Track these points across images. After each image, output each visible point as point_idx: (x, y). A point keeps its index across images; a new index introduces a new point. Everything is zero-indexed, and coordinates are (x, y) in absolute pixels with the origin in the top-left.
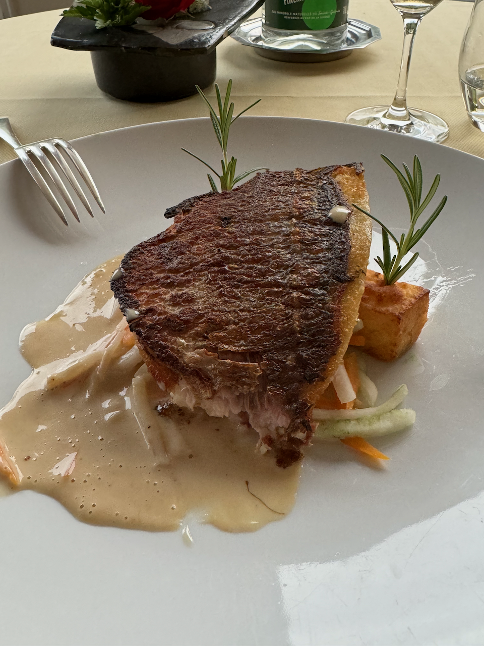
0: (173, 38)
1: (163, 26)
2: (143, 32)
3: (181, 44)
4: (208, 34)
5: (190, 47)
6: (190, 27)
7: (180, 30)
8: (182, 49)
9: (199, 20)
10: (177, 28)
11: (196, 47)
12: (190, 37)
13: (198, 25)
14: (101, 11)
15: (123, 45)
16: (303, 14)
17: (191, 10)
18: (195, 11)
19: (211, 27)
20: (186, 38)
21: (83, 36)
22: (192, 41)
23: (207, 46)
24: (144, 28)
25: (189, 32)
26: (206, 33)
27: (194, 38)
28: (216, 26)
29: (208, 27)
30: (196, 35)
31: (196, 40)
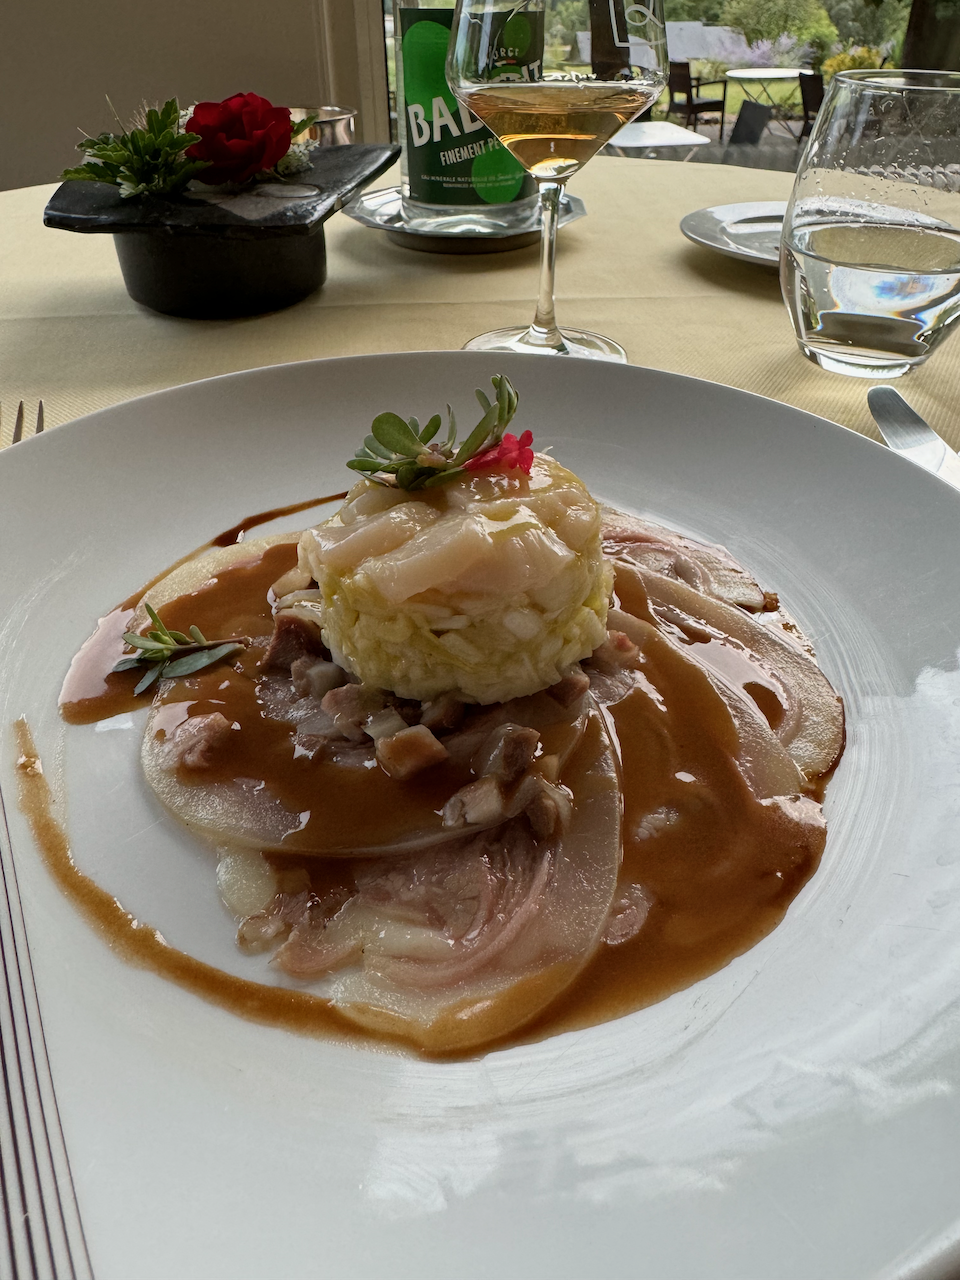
0: (251, 210)
1: (233, 194)
2: (202, 203)
3: (265, 219)
4: (308, 204)
5: (280, 224)
6: (279, 194)
7: (263, 199)
8: (266, 227)
9: (294, 184)
10: (258, 195)
11: (289, 224)
12: (280, 208)
13: (294, 191)
14: (128, 169)
15: (169, 223)
16: (473, 179)
17: (280, 169)
18: (286, 172)
19: (314, 193)
20: (274, 210)
21: (99, 210)
22: (283, 214)
23: (308, 221)
24: (203, 197)
25: (278, 201)
26: (305, 202)
27: (287, 209)
28: (322, 191)
29: (309, 194)
30: (290, 204)
31: (289, 214)
